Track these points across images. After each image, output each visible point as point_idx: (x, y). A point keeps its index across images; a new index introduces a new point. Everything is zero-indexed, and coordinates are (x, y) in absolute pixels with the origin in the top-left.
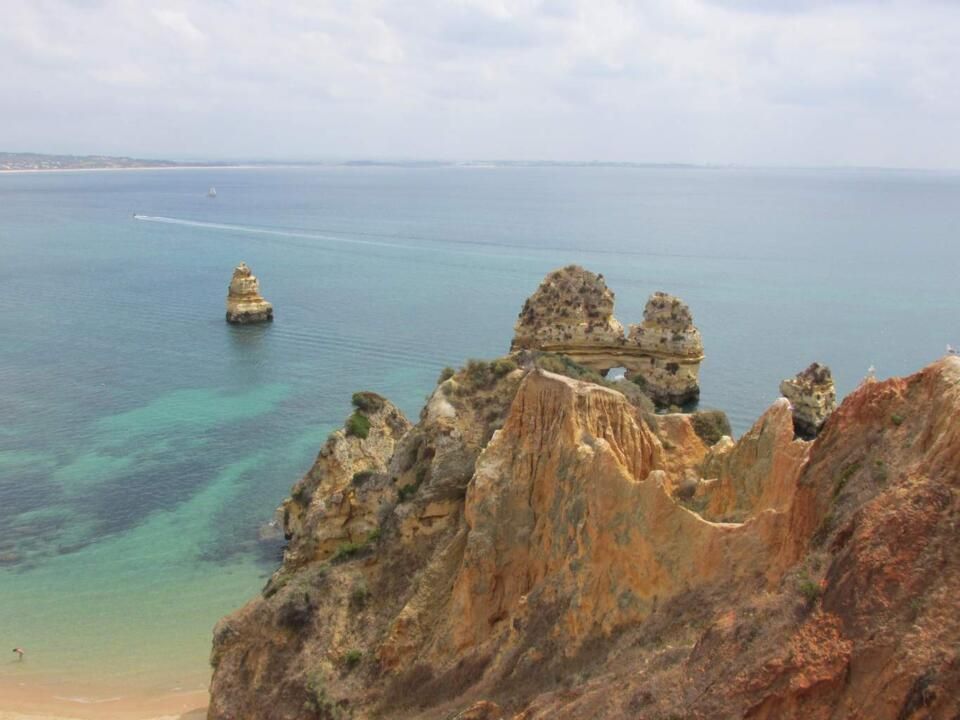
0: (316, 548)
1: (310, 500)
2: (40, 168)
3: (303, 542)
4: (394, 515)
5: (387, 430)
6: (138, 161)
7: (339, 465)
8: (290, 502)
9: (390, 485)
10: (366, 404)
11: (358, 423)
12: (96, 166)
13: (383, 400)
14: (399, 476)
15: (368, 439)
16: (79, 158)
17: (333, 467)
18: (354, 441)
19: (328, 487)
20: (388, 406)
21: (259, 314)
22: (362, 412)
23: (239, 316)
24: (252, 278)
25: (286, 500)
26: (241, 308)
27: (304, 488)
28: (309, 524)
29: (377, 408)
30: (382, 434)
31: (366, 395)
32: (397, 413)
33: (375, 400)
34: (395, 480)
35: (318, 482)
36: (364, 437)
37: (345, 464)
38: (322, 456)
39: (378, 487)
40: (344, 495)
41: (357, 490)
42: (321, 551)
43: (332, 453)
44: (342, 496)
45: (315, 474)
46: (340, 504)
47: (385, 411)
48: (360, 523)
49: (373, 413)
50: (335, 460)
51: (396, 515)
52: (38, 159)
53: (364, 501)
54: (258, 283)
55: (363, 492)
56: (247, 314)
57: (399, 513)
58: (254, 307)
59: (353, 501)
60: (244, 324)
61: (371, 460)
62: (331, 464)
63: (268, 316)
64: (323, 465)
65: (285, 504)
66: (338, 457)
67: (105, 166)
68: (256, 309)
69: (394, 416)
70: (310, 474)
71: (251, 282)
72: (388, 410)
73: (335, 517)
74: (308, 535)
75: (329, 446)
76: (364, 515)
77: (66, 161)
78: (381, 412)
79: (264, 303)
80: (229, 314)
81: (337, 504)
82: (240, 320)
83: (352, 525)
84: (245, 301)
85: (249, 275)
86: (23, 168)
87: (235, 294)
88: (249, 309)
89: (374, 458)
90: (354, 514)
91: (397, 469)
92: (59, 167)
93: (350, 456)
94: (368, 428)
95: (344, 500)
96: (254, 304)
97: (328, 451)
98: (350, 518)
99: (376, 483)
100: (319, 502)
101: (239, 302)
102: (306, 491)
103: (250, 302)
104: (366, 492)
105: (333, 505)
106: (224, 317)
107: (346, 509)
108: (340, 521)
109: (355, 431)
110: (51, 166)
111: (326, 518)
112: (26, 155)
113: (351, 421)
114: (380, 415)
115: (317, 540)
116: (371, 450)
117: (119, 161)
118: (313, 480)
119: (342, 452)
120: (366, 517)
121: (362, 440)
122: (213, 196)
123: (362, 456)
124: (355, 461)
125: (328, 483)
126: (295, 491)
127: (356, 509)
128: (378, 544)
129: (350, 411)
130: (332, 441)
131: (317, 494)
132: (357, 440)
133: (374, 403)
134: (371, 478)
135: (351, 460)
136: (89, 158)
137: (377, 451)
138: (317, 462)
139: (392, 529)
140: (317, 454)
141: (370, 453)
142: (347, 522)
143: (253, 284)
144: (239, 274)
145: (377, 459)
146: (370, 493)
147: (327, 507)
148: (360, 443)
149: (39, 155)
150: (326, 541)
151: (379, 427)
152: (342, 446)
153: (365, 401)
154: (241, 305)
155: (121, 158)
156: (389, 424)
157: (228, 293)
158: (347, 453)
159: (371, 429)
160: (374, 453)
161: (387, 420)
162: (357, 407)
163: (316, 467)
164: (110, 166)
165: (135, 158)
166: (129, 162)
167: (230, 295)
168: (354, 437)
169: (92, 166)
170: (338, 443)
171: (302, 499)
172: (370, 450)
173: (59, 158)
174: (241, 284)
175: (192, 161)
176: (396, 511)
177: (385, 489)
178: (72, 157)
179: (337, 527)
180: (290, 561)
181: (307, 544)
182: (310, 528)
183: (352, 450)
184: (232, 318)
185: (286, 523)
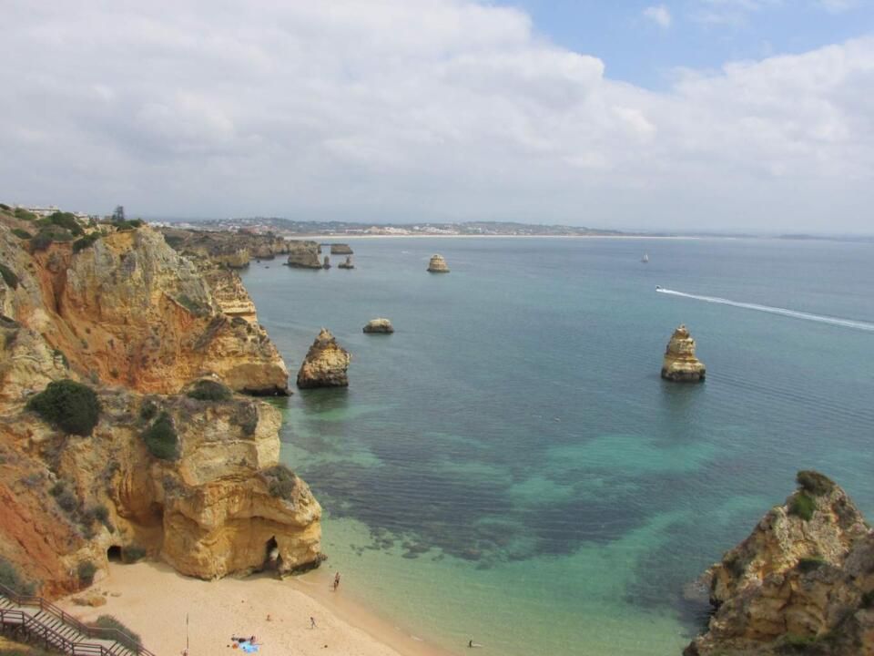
0: (747, 624)
1: (743, 571)
2: (518, 234)
3: (733, 614)
4: (853, 619)
5: (833, 517)
6: (593, 230)
7: (778, 542)
8: (720, 567)
9: (846, 582)
10: (811, 485)
11: (803, 503)
12: (559, 234)
13: (832, 483)
14: (860, 576)
15: (812, 522)
16: (547, 227)
17: (771, 543)
18: (796, 521)
19: (762, 563)
20: (837, 491)
21: (693, 374)
22: (806, 492)
23: (673, 373)
24: (690, 340)
25: (715, 565)
26: (676, 366)
27: (737, 558)
28: (740, 596)
29: (824, 491)
30: (827, 519)
31: (814, 475)
32: (847, 500)
33: (822, 482)
34: (852, 578)
35: (753, 556)
36: (808, 519)
37: (784, 543)
38: (760, 529)
39: (828, 579)
40: (786, 577)
41: (802, 576)
42: (751, 630)
43: (771, 528)
44: (783, 577)
45: (750, 546)
46: (781, 586)
47: (832, 496)
48: (800, 613)
49: (819, 495)
50: (774, 537)
51: (856, 619)
52: (518, 227)
53: (809, 590)
54: (694, 344)
55: (808, 581)
56: (681, 373)
57: (861, 620)
58: (688, 367)
59: (794, 586)
60: (677, 382)
61: (812, 545)
62: (768, 539)
63: (699, 377)
64: (760, 538)
65: (713, 568)
66: (777, 534)
67: (565, 234)
68: (690, 369)
69: (842, 502)
70: (745, 545)
71: (688, 343)
72: (836, 495)
73: (773, 597)
74: (740, 608)
75: (768, 521)
76: (805, 604)
77: (538, 229)
78: (828, 496)
79: (698, 364)
80: (664, 371)
81: (776, 585)
82: (674, 377)
83: (790, 612)
84: (681, 361)
85: (687, 336)
86: (506, 233)
87: (672, 352)
88: (683, 368)
89: (816, 544)
90: (794, 601)
91: (856, 568)
92: (532, 234)
93: (790, 536)
94: (812, 510)
95: (784, 584)
96: (688, 364)
97: (766, 525)
98: (789, 603)
99: (826, 575)
100: (754, 578)
101: (675, 360)
102: (738, 561)
103: (686, 361)
104: (812, 581)
105: (772, 586)
106: (660, 372)
107: (786, 593)
108: (779, 604)
109: (799, 510)
110: (526, 233)
111: (762, 596)
112: (509, 224)
113: (795, 499)
114: (826, 499)
115: (749, 616)
116: (814, 535)
117: (578, 230)
118: (748, 550)
119: (782, 529)
120: (808, 608)
121: (804, 522)
122: (645, 261)
123: (803, 539)
124: (795, 543)
125: (763, 558)
126: (727, 559)
127: (796, 596)
128: (832, 648)
129: (794, 489)
130: (773, 517)
131: (750, 567)
132: (799, 520)
133: (821, 485)
134: (820, 568)
135: (791, 541)
136: (555, 227)
137: (820, 537)
138: (753, 534)
139: (849, 635)
140: (755, 526)
141: (811, 537)
142: (784, 607)
143: (690, 345)
144: (678, 334)
145: (820, 545)
146: (817, 584)
147: (764, 585)
148: (802, 524)
149: (518, 224)
150: (759, 620)
151: (824, 511)
152: (783, 524)
153: (813, 481)
154: (676, 363)
155: (579, 228)
156: (835, 511)
157: (665, 352)
158: (787, 532)
159: (815, 512)
160: (816, 538)
161: (833, 505)
162: (800, 486)
163: (752, 539)
164: (569, 234)
165: (590, 228)
166: (586, 231)
167: (667, 353)
168: (797, 517)
169: (556, 234)
170: (779, 520)
171: (734, 568)
172: (811, 534)
173: (532, 227)
174: (679, 344)
175: (637, 232)
176: (857, 615)
177: (836, 584)
178: (540, 226)
179: (774, 608)
180: (718, 630)
181: (738, 617)
182: (742, 602)
183: (793, 530)
184: (667, 375)
185: (713, 588)
